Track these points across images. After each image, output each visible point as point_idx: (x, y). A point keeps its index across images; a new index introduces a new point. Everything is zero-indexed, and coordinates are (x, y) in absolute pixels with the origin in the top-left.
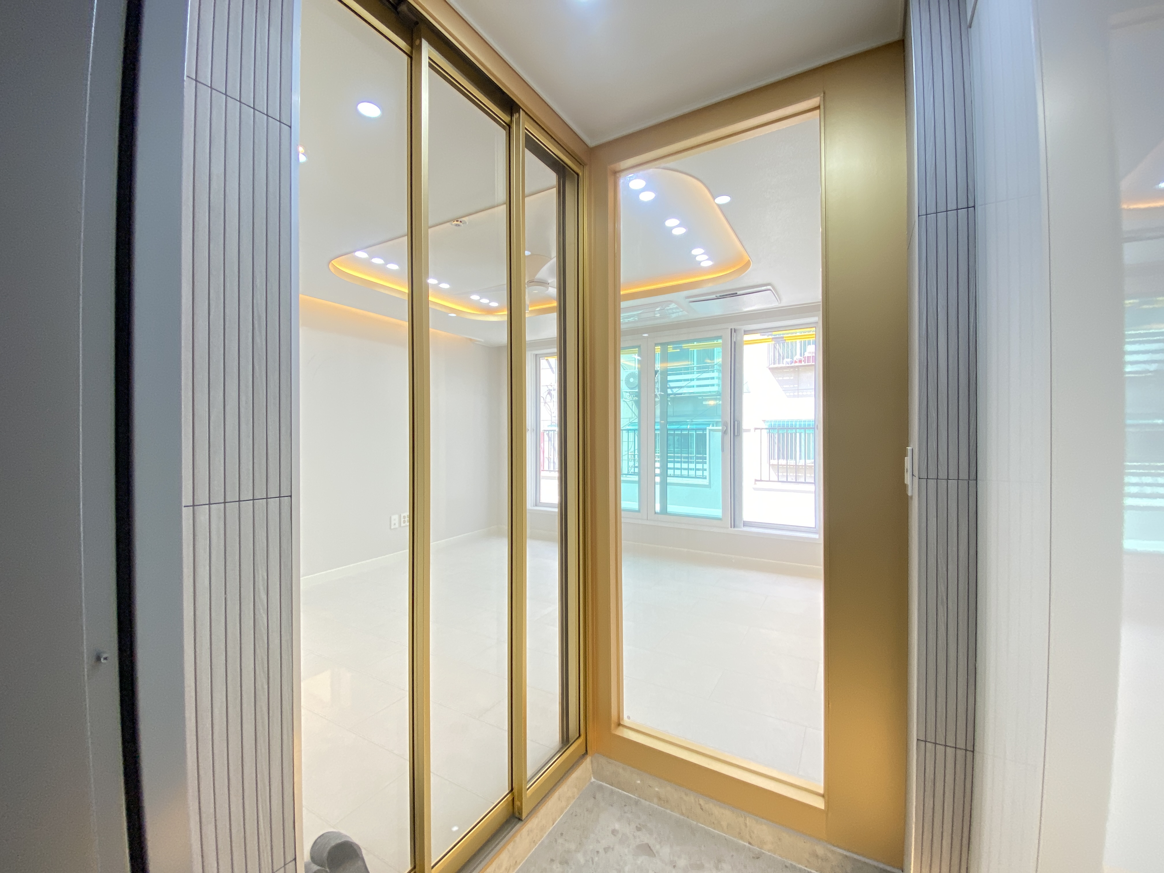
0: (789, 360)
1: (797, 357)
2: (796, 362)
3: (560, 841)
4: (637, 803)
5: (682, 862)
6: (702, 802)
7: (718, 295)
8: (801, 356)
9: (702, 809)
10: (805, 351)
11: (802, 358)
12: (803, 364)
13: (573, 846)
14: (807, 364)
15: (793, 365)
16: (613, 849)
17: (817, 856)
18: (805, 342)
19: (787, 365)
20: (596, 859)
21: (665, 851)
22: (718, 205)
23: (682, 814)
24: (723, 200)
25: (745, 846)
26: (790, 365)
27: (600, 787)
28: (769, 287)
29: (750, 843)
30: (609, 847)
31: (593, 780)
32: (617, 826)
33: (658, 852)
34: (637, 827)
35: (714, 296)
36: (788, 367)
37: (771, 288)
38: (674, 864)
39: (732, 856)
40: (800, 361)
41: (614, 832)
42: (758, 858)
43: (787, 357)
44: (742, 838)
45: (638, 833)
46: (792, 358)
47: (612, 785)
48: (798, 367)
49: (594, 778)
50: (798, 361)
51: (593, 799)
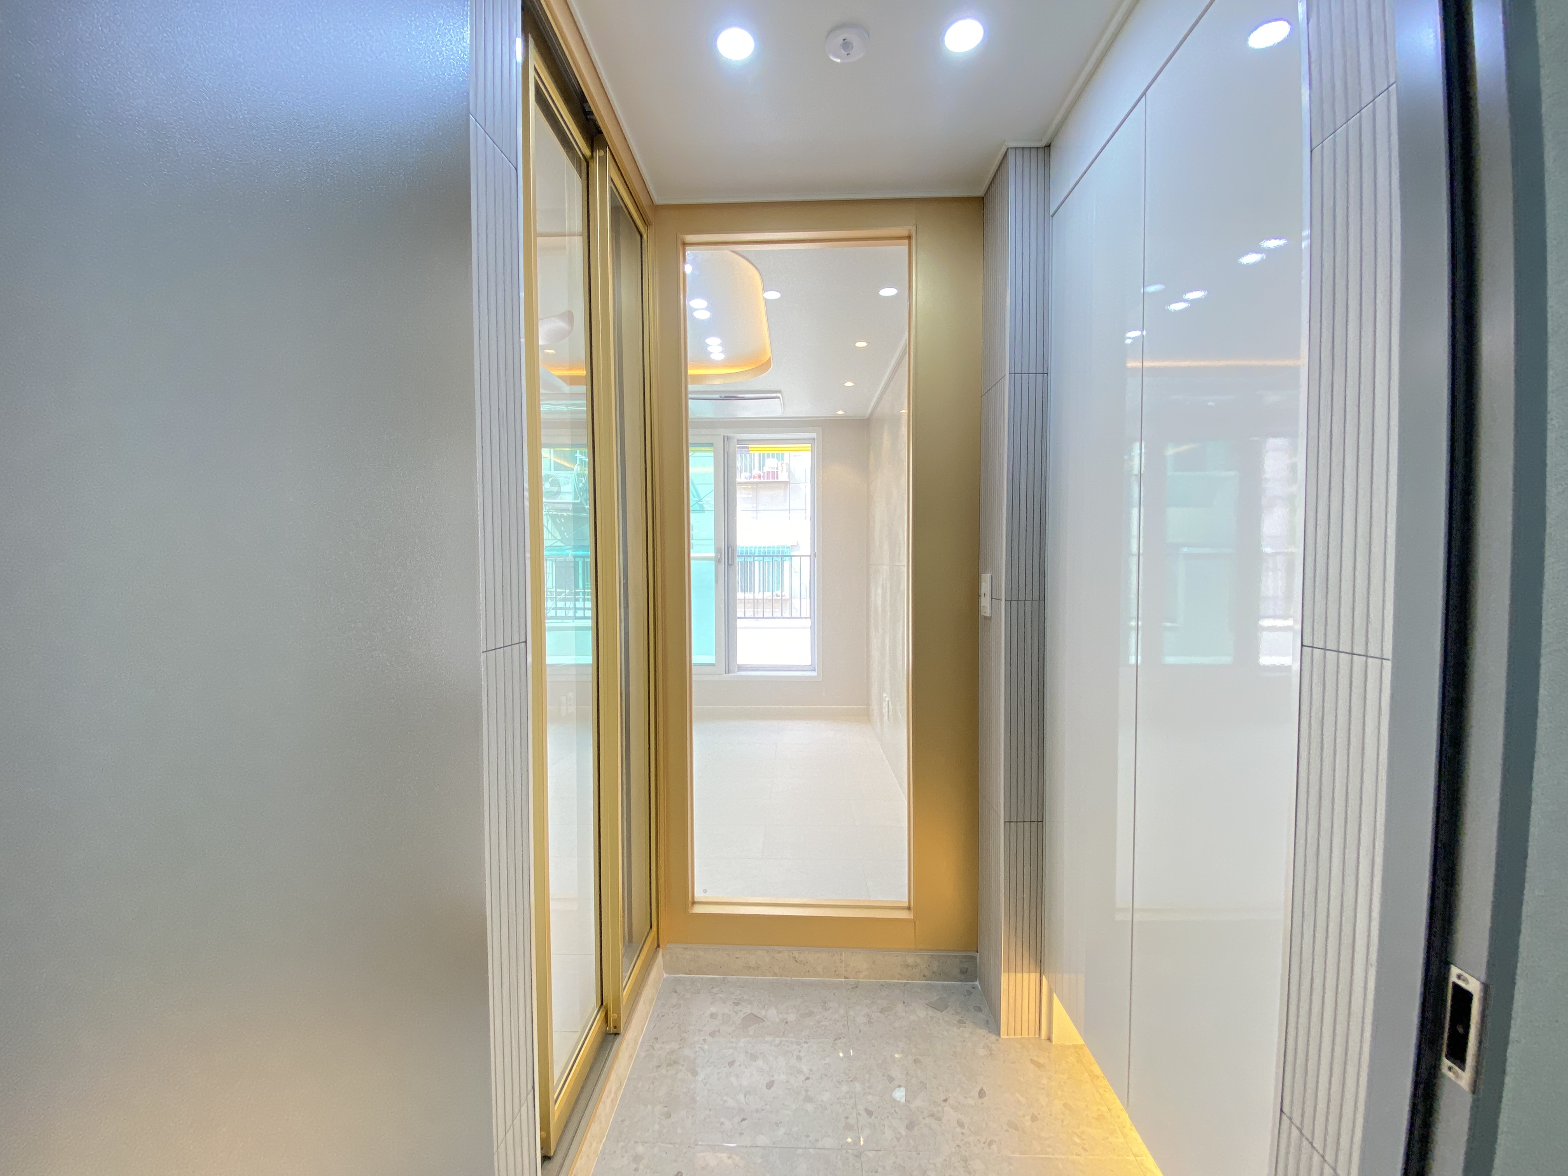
0: (748, 474)
1: (756, 472)
2: (755, 477)
3: (657, 1046)
4: (724, 981)
5: (792, 1018)
6: (796, 954)
7: (723, 395)
8: (760, 470)
9: (796, 961)
10: (764, 465)
11: (761, 473)
12: (762, 480)
13: (675, 1046)
14: (766, 480)
15: (752, 480)
16: (719, 1031)
17: (908, 966)
18: (764, 455)
19: (746, 480)
20: (706, 1047)
21: (772, 1014)
22: (766, 300)
23: (775, 974)
24: (773, 295)
25: (842, 981)
26: (748, 481)
27: (678, 981)
28: (779, 395)
29: (846, 978)
30: (715, 1031)
31: (665, 975)
32: (713, 1009)
33: (765, 1016)
34: (734, 1003)
35: (717, 396)
36: (746, 483)
37: (781, 397)
38: (785, 1021)
39: (834, 994)
40: (759, 477)
41: (713, 1016)
42: (857, 987)
43: (746, 471)
44: (838, 976)
45: (737, 1008)
46: (751, 472)
47: (690, 972)
48: (757, 483)
49: (666, 973)
50: (757, 476)
51: (674, 994)
